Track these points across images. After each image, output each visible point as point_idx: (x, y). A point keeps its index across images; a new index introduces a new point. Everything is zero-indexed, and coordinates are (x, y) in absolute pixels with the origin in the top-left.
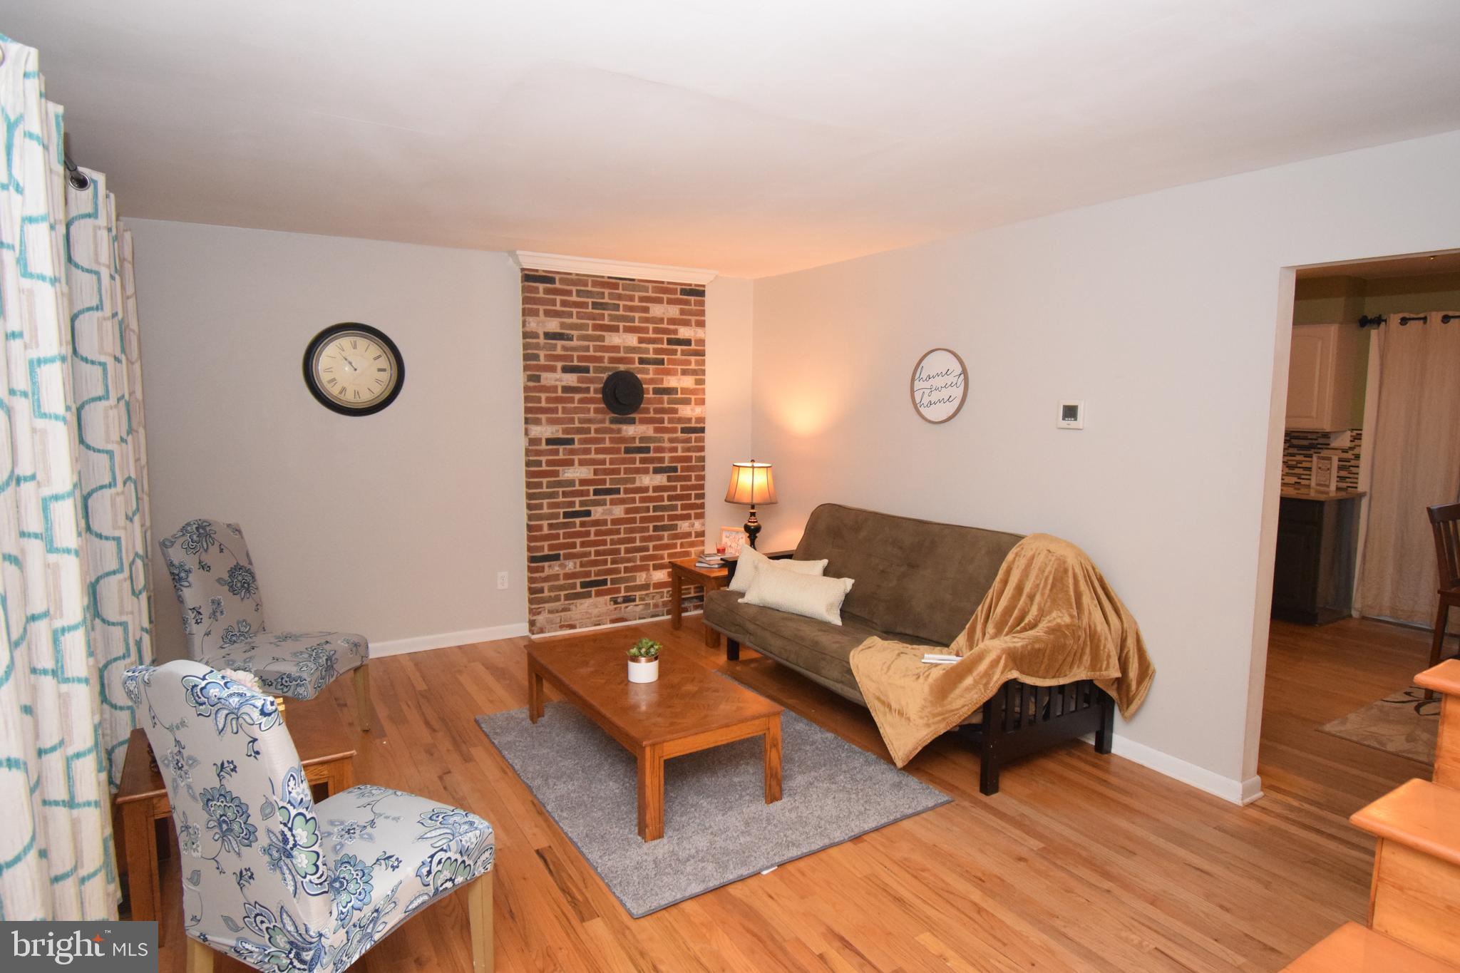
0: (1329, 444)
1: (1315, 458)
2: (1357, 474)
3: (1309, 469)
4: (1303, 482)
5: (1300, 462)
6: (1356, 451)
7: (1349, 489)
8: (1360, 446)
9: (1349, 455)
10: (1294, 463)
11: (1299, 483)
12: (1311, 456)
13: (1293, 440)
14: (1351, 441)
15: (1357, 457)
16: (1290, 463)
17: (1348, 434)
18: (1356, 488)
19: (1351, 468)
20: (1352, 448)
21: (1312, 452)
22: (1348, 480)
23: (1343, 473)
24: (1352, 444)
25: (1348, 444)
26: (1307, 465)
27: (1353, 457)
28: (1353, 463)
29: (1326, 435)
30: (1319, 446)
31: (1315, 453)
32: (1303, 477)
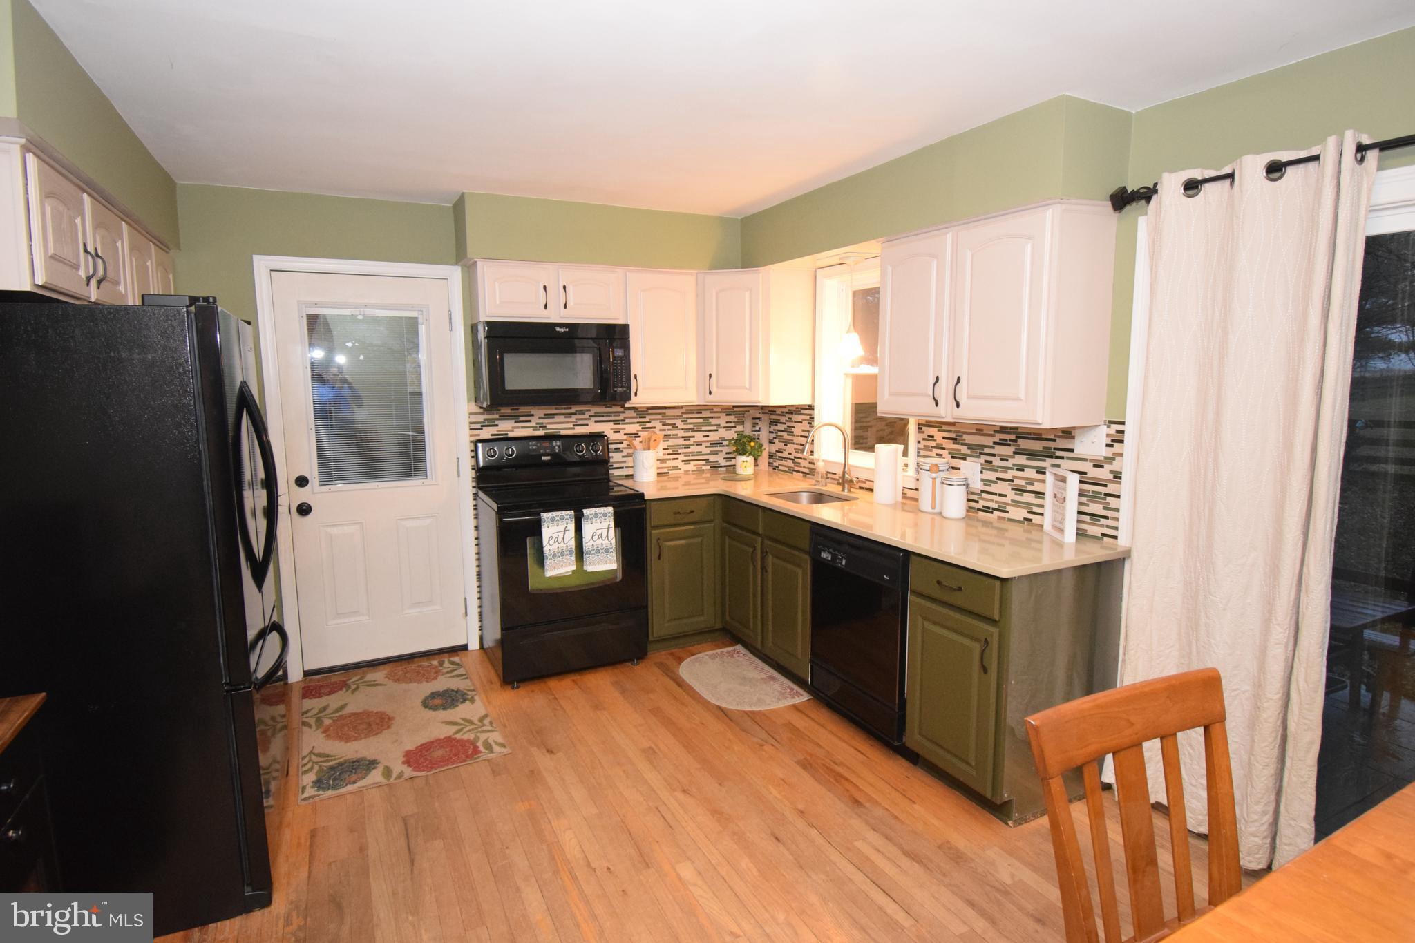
0: (1072, 450)
1: (1049, 477)
2: (1118, 510)
3: (1041, 494)
4: (1036, 519)
5: (1030, 482)
6: (1115, 466)
7: (1105, 539)
8: (1121, 455)
9: (1103, 473)
10: (1022, 483)
11: (1031, 520)
12: (1042, 471)
13: (1020, 441)
14: (1108, 445)
15: (1118, 477)
16: (1017, 482)
17: (1104, 430)
18: (1116, 538)
19: (1109, 499)
20: (1109, 460)
21: (1049, 461)
22: (1103, 521)
23: (1096, 508)
24: (1108, 452)
25: (1102, 452)
26: (1037, 487)
27: (1111, 477)
28: (1111, 488)
29: (1068, 433)
30: (1058, 453)
31: (1053, 465)
32: (1035, 509)
